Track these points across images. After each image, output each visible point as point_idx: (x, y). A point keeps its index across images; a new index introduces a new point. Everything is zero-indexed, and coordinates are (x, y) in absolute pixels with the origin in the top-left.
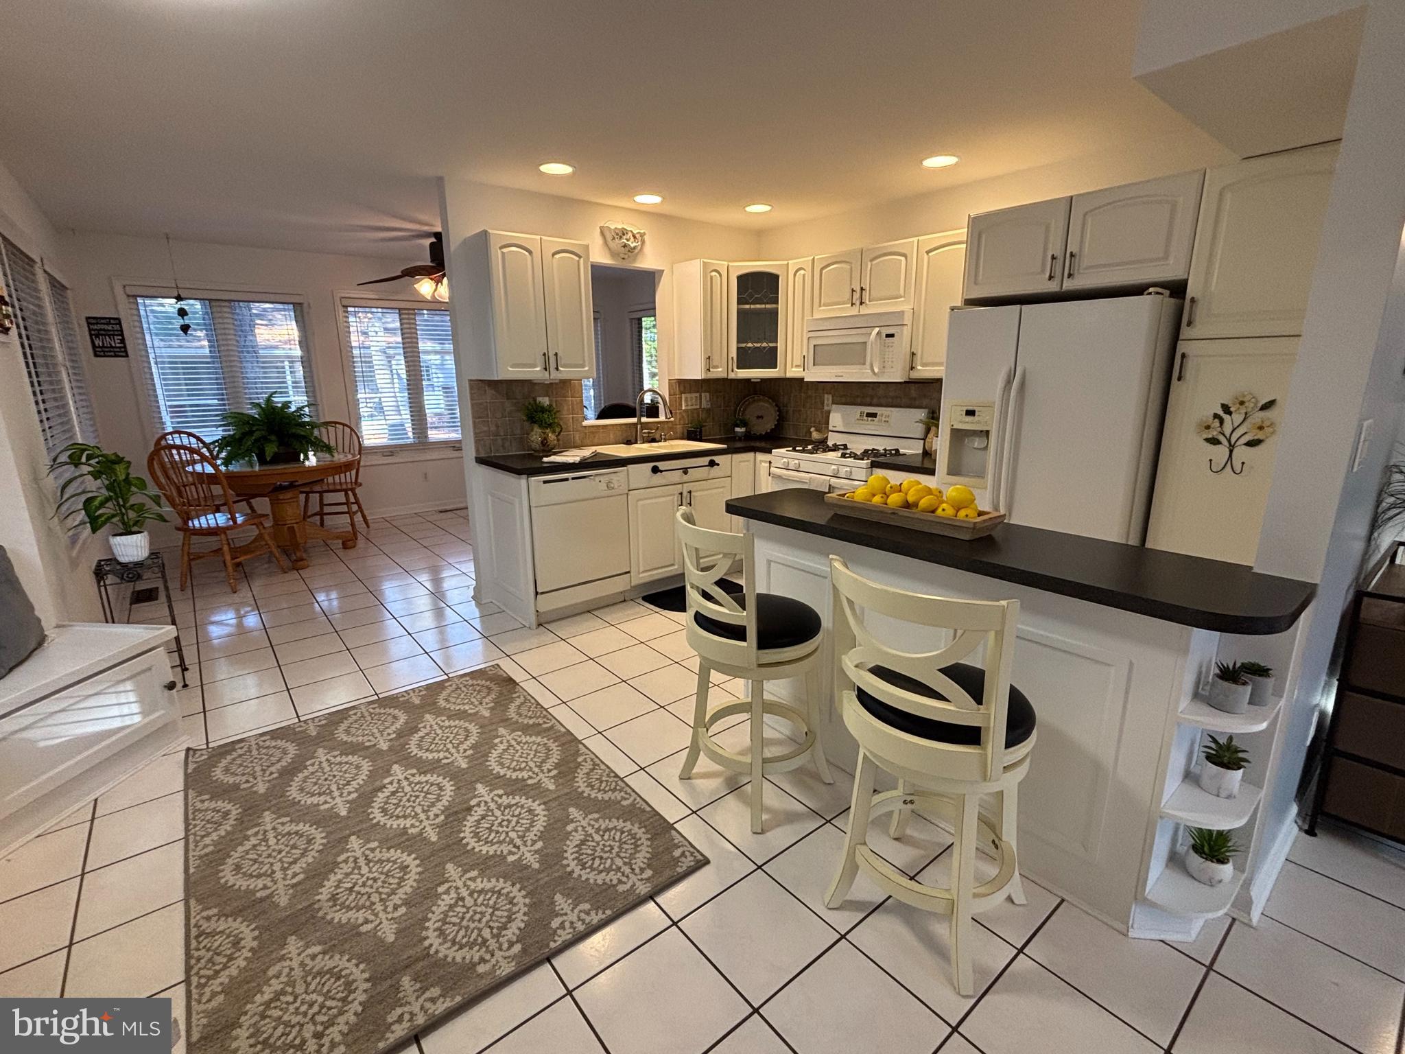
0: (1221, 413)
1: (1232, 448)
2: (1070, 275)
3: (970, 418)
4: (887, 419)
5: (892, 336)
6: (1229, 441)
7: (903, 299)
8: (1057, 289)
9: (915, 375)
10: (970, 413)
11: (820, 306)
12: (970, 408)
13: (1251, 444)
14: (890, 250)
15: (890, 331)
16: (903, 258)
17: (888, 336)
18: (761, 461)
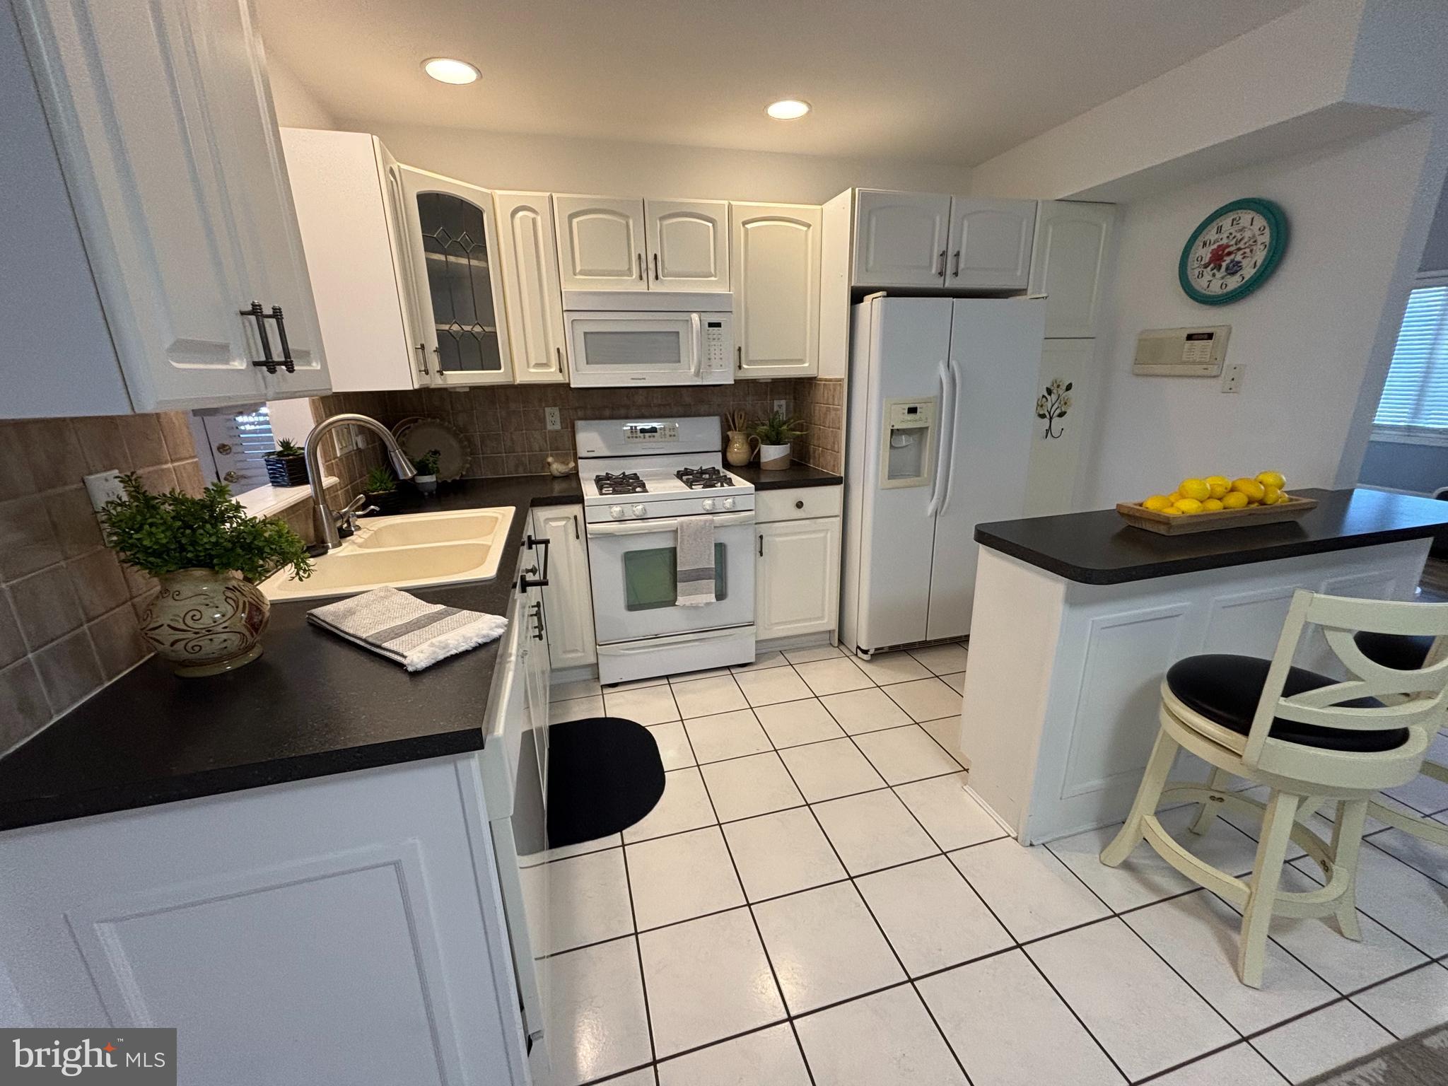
0: (1046, 395)
1: (1051, 418)
2: (956, 274)
3: (912, 416)
4: (672, 433)
5: (718, 325)
6: (1050, 414)
7: (713, 279)
8: (941, 286)
9: (742, 375)
10: (912, 410)
11: (575, 274)
12: (912, 406)
13: (1061, 415)
14: (685, 209)
15: (714, 319)
16: (710, 225)
17: (711, 325)
18: (548, 520)
